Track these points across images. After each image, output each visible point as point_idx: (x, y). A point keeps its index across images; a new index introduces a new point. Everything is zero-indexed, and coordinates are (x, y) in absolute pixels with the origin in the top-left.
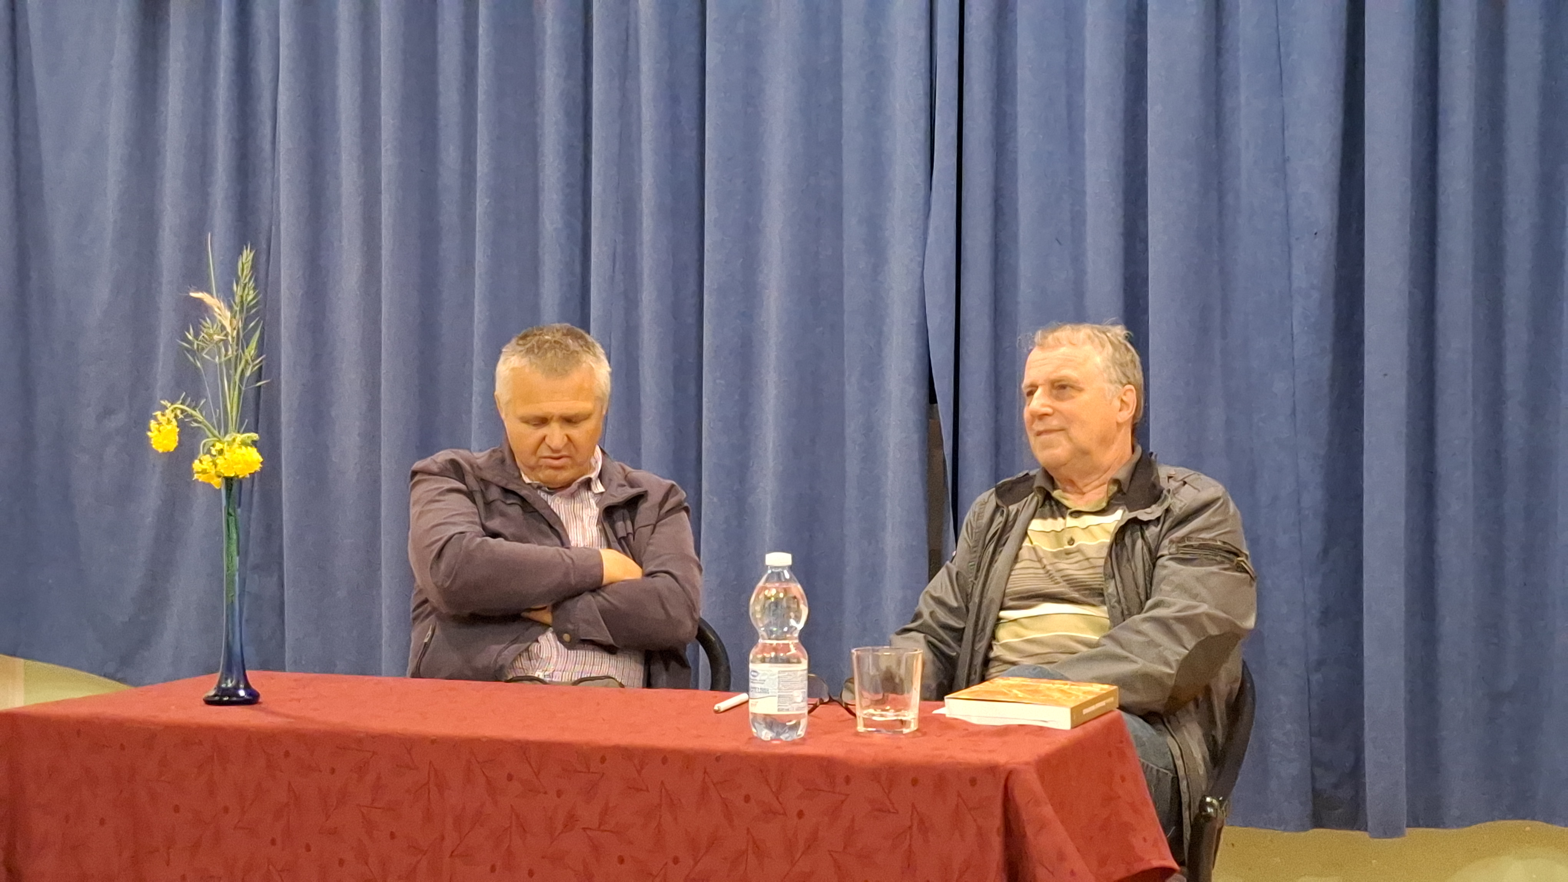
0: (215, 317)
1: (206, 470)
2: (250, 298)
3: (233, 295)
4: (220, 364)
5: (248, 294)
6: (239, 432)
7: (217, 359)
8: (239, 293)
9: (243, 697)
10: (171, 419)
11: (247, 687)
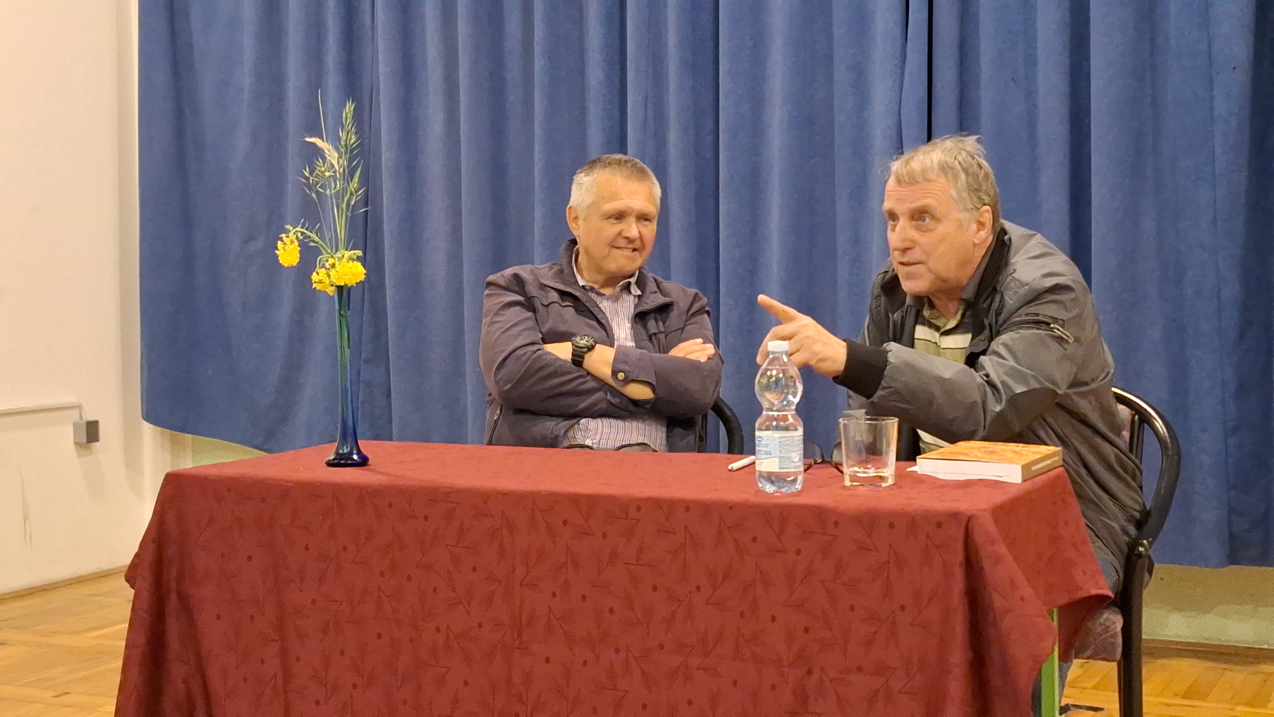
0: (325, 158)
1: (322, 280)
2: (352, 142)
3: (339, 139)
4: (331, 195)
5: (351, 139)
6: (346, 250)
7: (328, 192)
8: (344, 138)
9: (356, 460)
10: (293, 240)
11: (359, 453)
